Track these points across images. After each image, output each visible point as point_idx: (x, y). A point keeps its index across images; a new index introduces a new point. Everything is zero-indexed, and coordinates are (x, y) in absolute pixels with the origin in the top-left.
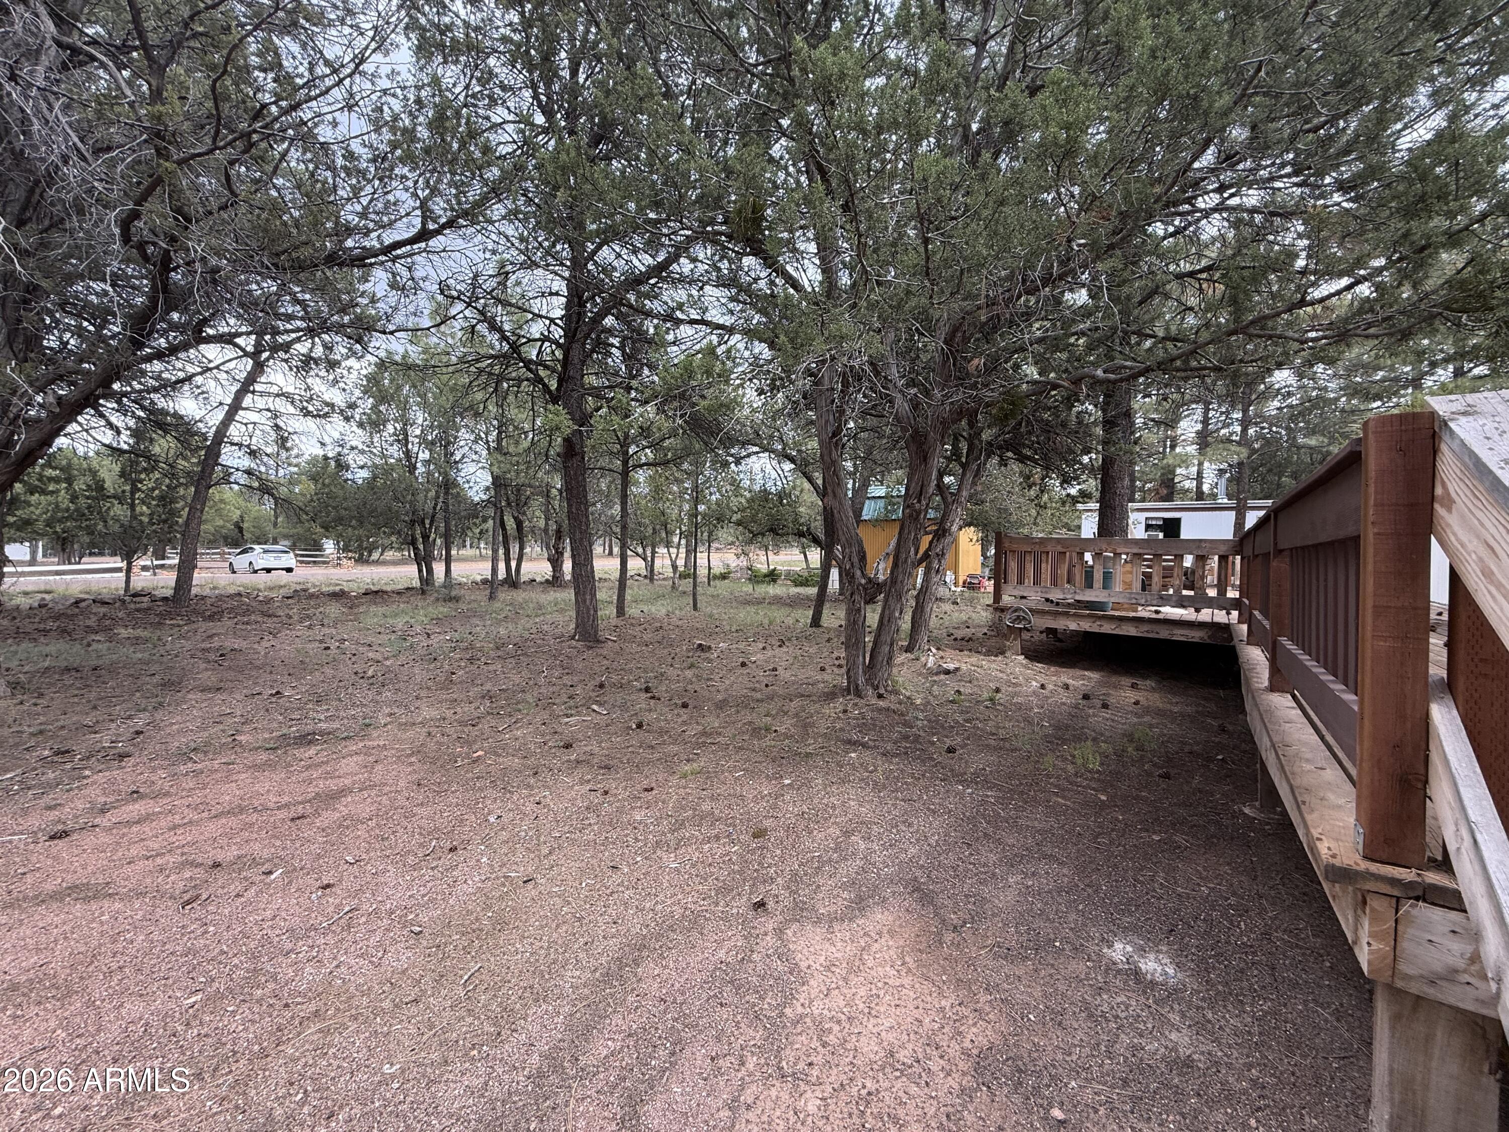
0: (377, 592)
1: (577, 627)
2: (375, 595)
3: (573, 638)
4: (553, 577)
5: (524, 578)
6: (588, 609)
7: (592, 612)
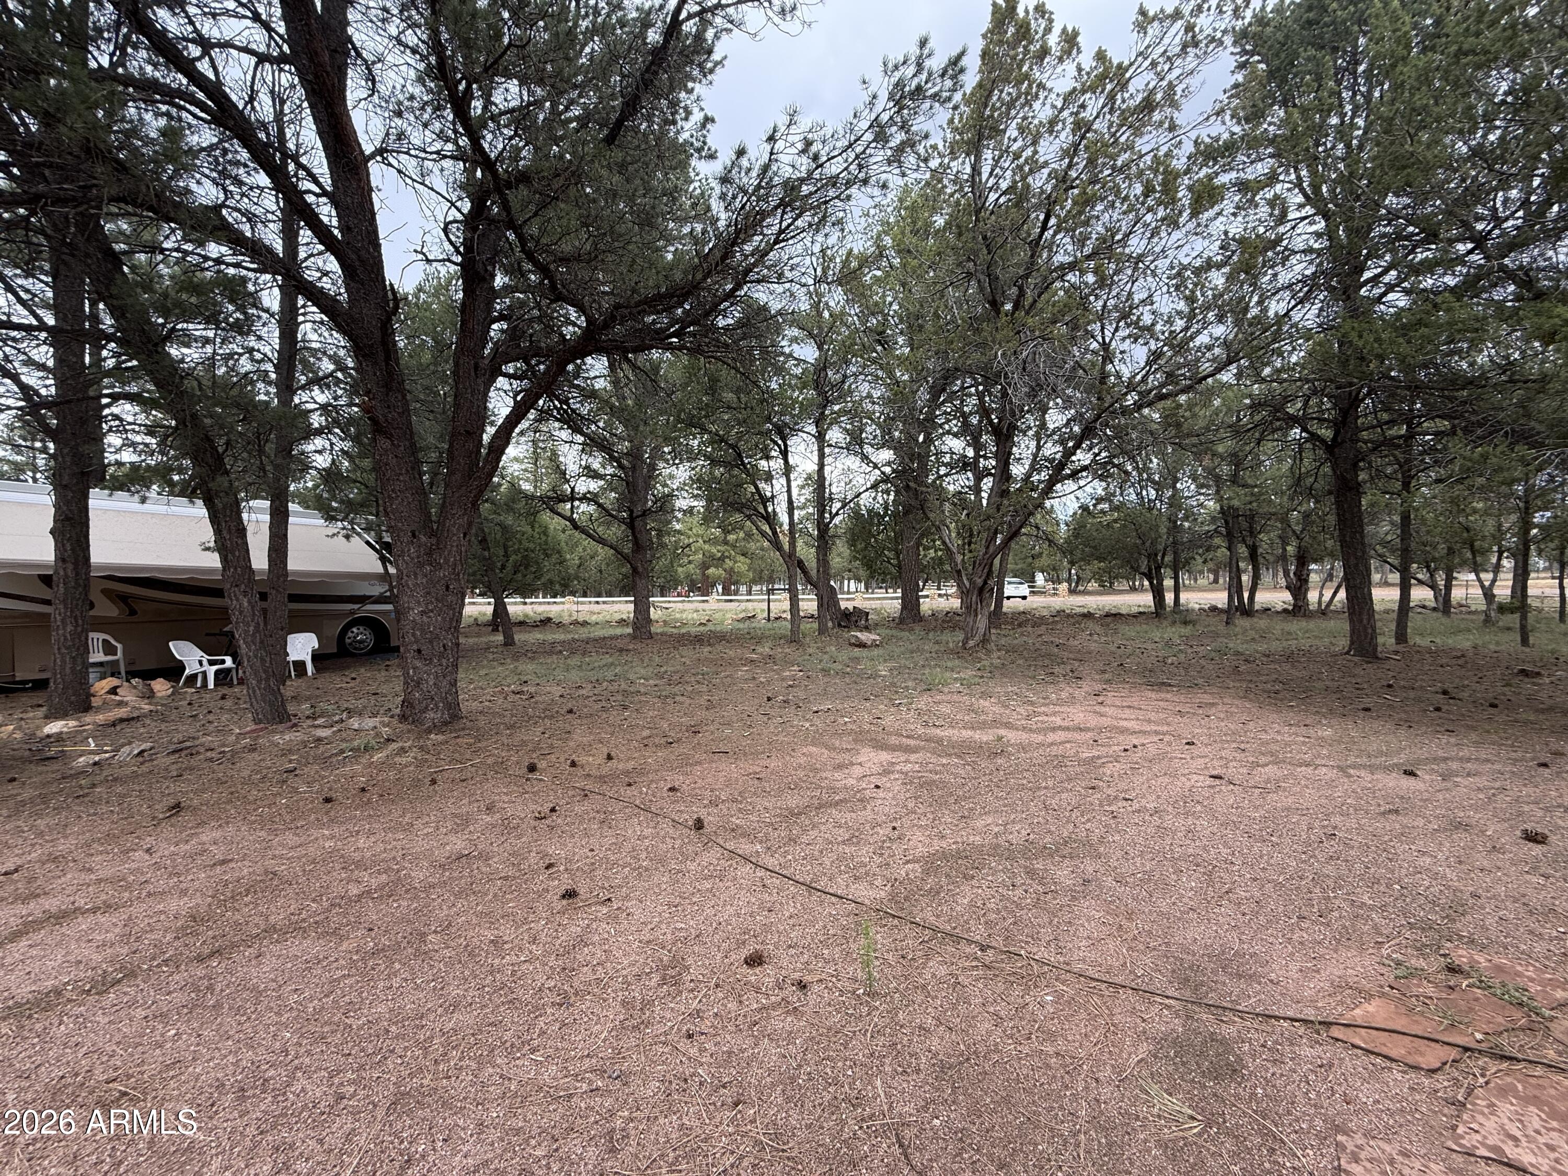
0: (1115, 615)
1: (1352, 643)
2: (1114, 617)
3: (1348, 653)
4: (1295, 606)
5: (1257, 607)
6: (1365, 629)
7: (1370, 631)
